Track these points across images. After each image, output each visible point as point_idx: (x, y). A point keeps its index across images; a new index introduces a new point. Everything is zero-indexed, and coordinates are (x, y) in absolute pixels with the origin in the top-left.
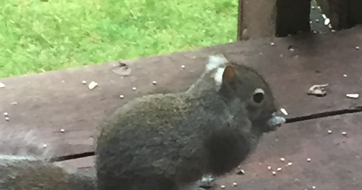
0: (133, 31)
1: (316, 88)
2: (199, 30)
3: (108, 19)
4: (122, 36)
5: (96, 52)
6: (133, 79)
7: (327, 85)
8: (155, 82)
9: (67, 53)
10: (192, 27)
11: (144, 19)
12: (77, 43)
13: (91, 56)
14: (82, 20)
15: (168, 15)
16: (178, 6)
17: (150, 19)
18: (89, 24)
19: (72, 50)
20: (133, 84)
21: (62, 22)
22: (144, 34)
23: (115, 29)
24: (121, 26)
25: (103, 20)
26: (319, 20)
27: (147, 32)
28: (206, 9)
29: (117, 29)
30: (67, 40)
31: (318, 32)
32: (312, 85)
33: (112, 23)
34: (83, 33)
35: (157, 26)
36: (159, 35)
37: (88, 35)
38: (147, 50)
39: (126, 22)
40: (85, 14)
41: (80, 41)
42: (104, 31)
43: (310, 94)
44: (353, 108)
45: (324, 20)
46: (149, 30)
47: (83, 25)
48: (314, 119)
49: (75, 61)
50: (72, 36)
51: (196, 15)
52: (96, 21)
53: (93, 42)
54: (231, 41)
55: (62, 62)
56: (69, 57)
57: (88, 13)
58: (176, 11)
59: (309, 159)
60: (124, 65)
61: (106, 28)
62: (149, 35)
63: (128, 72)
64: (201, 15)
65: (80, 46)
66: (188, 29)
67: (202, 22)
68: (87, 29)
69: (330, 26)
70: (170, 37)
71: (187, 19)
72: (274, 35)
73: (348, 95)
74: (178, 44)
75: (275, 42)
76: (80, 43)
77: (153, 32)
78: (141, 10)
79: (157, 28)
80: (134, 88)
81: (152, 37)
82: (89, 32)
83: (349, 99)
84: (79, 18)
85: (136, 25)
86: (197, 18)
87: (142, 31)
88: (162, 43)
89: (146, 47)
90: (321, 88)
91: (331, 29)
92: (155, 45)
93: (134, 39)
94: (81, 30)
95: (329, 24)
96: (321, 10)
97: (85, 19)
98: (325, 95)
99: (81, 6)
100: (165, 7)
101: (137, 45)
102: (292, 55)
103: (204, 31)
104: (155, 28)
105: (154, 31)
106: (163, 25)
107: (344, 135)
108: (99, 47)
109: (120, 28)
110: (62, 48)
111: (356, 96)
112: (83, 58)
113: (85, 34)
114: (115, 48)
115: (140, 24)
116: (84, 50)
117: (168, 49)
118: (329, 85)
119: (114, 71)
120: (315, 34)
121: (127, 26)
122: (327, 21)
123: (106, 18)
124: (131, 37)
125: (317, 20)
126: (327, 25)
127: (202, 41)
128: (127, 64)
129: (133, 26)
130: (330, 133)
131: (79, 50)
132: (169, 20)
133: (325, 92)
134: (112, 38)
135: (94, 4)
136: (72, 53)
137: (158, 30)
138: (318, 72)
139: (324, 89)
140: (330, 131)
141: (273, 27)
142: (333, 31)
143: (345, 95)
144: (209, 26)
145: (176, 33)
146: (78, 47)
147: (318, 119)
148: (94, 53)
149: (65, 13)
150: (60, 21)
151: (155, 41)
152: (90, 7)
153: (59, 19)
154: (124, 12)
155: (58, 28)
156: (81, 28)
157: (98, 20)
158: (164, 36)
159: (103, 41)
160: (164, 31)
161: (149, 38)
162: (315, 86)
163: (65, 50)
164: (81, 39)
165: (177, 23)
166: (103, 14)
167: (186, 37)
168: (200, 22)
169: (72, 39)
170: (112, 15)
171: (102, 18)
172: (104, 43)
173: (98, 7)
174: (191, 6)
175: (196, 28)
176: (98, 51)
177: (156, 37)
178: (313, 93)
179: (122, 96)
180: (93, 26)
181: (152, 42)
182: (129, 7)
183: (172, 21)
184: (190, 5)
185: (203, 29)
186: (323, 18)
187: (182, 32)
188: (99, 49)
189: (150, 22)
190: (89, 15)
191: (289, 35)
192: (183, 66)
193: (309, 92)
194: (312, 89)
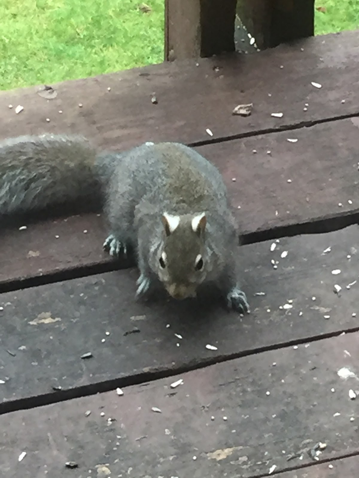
0: (79, 49)
1: (241, 108)
2: (146, 47)
3: (55, 37)
4: (68, 55)
5: (43, 72)
6: (59, 102)
7: (251, 104)
8: (81, 105)
9: (14, 73)
10: (137, 44)
11: (91, 37)
12: (24, 63)
13: (39, 75)
14: (28, 40)
15: (113, 33)
16: (124, 24)
17: (96, 37)
18: (36, 43)
19: (19, 70)
20: (59, 107)
21: (9, 42)
22: (91, 53)
23: (61, 48)
24: (67, 45)
25: (50, 40)
26: (245, 39)
27: (94, 51)
28: (153, 27)
29: (64, 48)
30: (14, 60)
31: (244, 52)
32: (237, 106)
33: (58, 42)
34: (30, 52)
35: (103, 44)
36: (105, 53)
37: (35, 54)
38: (93, 68)
39: (72, 41)
40: (32, 33)
41: (27, 60)
42: (51, 50)
43: (235, 114)
44: (277, 128)
45: (249, 40)
46: (96, 49)
47: (30, 45)
48: (239, 140)
49: (22, 81)
50: (19, 56)
51: (142, 33)
52: (42, 40)
53: (40, 62)
54: (160, 62)
55: (9, 82)
56: (16, 76)
57: (34, 33)
58: (122, 29)
59: (234, 179)
60: (50, 88)
61: (52, 48)
62: (95, 53)
63: (54, 95)
64: (147, 33)
65: (27, 65)
66: (135, 46)
67: (148, 39)
68: (34, 48)
69: (255, 46)
70: (116, 54)
71: (133, 37)
72: (199, 56)
73: (273, 115)
74: (125, 62)
75: (200, 62)
76: (27, 62)
77: (99, 50)
78: (87, 29)
79: (104, 46)
80: (61, 112)
81: (99, 56)
82: (36, 51)
83: (273, 118)
84: (25, 38)
85: (82, 44)
86: (143, 35)
87: (89, 50)
88: (108, 61)
89: (93, 66)
90: (245, 108)
91: (256, 49)
92: (102, 63)
93: (81, 57)
94: (28, 50)
95: (254, 43)
96: (246, 29)
97: (31, 39)
98: (250, 114)
99: (28, 25)
100: (111, 25)
101: (84, 64)
102: (217, 75)
103: (150, 48)
104: (101, 47)
105: (101, 50)
106: (109, 42)
107: (269, 154)
108: (46, 66)
109: (66, 47)
110: (10, 68)
111: (280, 115)
112: (30, 78)
113: (31, 54)
114: (62, 67)
115: (86, 43)
116: (31, 70)
117: (115, 67)
118: (254, 105)
119: (40, 94)
120: (240, 54)
121: (73, 45)
122: (252, 41)
123: (52, 37)
124: (77, 55)
125: (243, 40)
126: (253, 45)
127: (149, 58)
128: (52, 87)
129: (80, 45)
130: (255, 153)
131: (25, 69)
132: (115, 38)
133: (249, 112)
134: (59, 56)
135: (40, 24)
136: (19, 73)
137: (105, 48)
138: (242, 91)
139: (250, 108)
140: (255, 151)
141: (197, 47)
142: (258, 50)
143: (270, 115)
144: (155, 43)
145: (122, 50)
146: (25, 67)
147: (242, 139)
148: (41, 72)
149: (11, 33)
150: (7, 41)
151: (102, 59)
152: (37, 27)
153: (5, 38)
154: (70, 31)
155: (5, 48)
156: (28, 47)
157: (44, 40)
158: (110, 53)
159: (49, 60)
160: (110, 49)
161: (96, 56)
162: (239, 106)
163: (12, 70)
164: (28, 59)
165: (124, 41)
166: (50, 34)
167: (133, 54)
168: (145, 40)
169: (19, 58)
170: (58, 34)
171: (49, 37)
172: (51, 62)
173: (45, 26)
174: (137, 24)
175: (142, 45)
176: (45, 70)
177: (102, 55)
178: (238, 113)
179: (48, 120)
180: (39, 46)
181: (99, 60)
182: (76, 26)
183: (118, 39)
184: (136, 22)
185: (149, 46)
186: (248, 37)
187: (128, 50)
188: (46, 68)
189: (97, 41)
190: (35, 34)
191: (214, 55)
192: (109, 89)
193: (234, 111)
194: (236, 109)
